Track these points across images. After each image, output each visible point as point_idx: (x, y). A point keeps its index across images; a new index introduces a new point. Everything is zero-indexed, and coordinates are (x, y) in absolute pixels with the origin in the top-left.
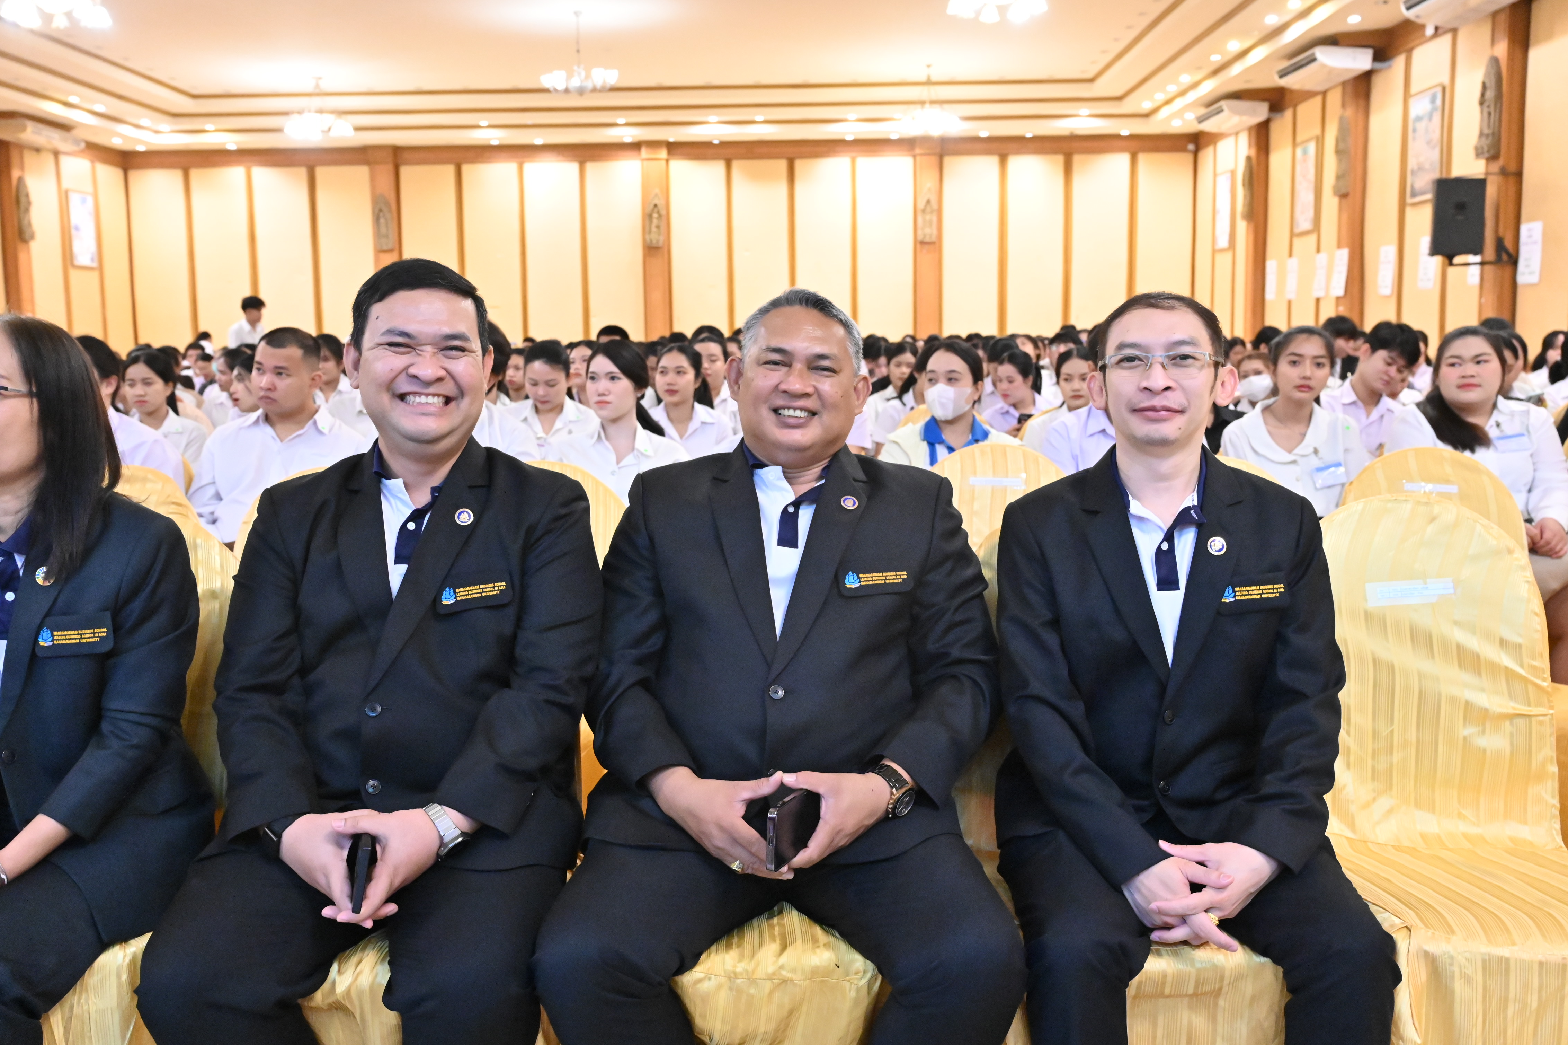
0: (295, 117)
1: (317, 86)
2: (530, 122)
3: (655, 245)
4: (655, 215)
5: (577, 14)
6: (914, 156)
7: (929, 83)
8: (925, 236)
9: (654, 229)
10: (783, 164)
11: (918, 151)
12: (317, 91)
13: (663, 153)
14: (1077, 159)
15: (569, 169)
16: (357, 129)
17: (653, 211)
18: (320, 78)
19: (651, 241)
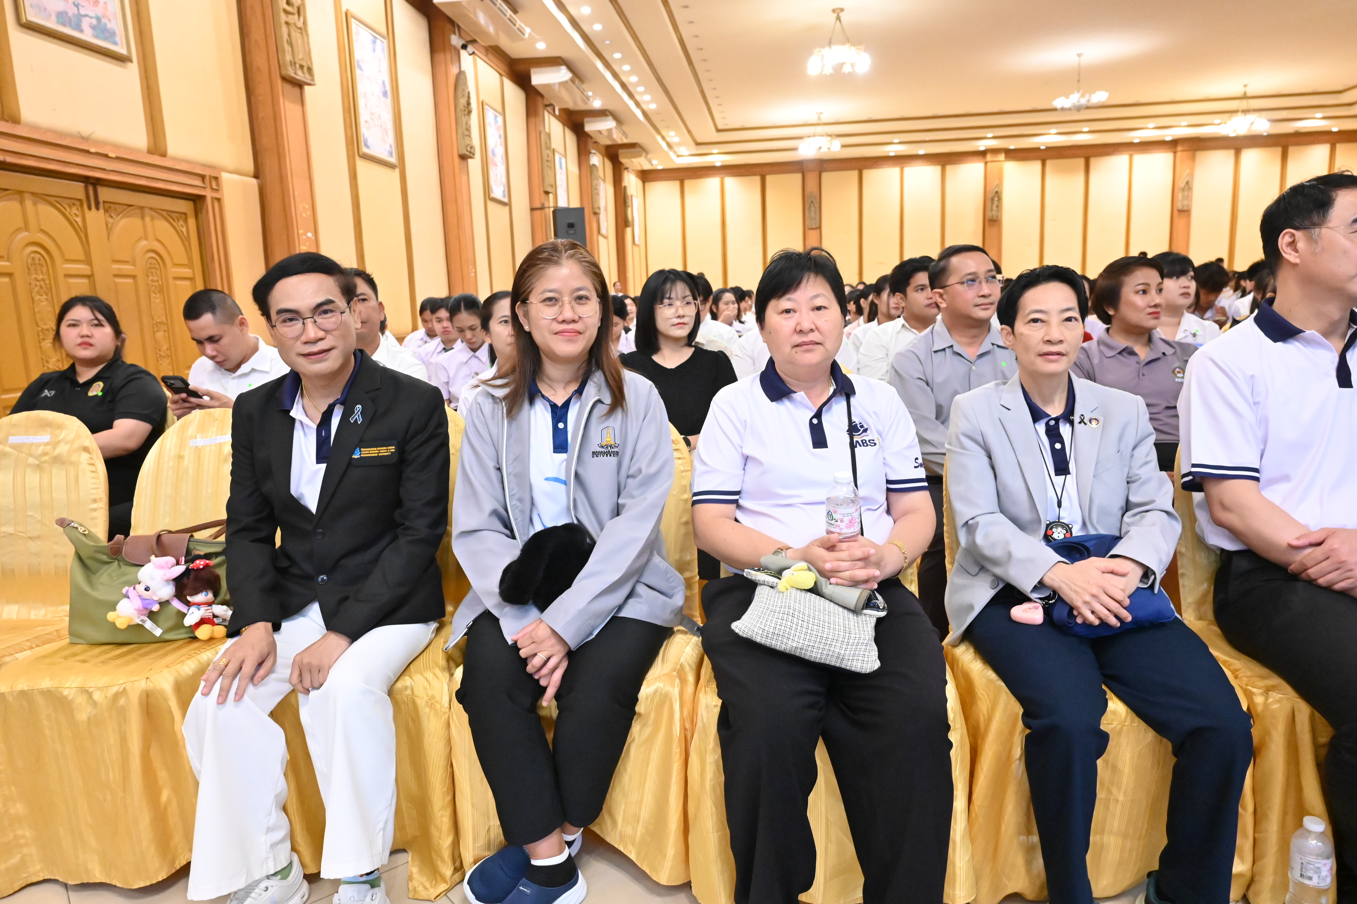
0: (807, 140)
1: (819, 118)
2: (927, 139)
3: (995, 219)
4: (996, 199)
5: (1079, 55)
6: (1175, 153)
7: (1245, 97)
8: (1183, 206)
9: (994, 208)
10: (1081, 161)
11: (1179, 148)
12: (819, 122)
13: (1002, 157)
14: (1291, 150)
15: (931, 172)
16: (843, 146)
17: (994, 196)
18: (822, 113)
19: (993, 216)
